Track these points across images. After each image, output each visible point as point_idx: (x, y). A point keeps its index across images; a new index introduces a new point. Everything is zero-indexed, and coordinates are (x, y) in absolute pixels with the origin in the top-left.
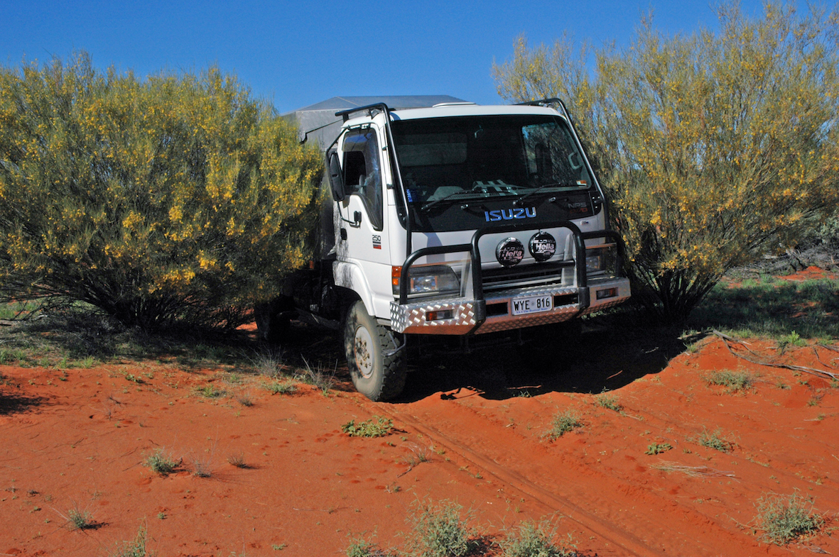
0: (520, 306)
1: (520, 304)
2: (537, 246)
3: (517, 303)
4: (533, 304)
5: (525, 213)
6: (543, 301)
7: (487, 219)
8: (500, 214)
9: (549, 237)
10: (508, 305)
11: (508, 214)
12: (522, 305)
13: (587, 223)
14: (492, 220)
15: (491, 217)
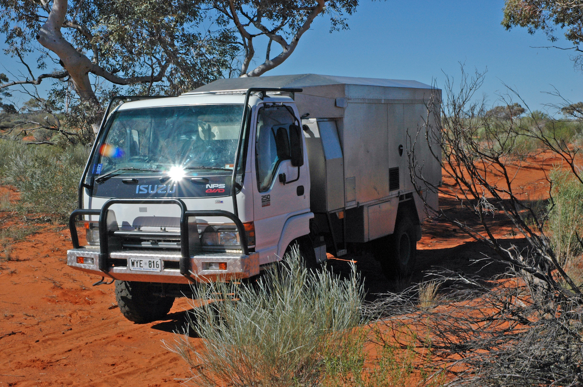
3: (133, 261)
4: (146, 264)
5: (166, 189)
6: (153, 262)
7: (137, 192)
8: (147, 188)
10: (128, 260)
11: (153, 189)
12: (137, 263)
13: (222, 202)
14: (140, 192)
15: (140, 190)
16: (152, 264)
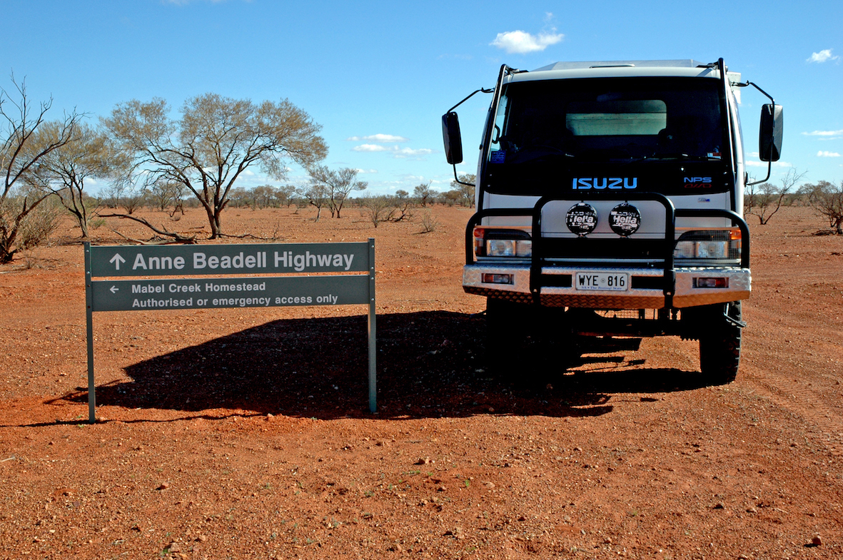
0: (586, 280)
1: (586, 279)
2: (615, 218)
3: (582, 277)
4: (603, 281)
5: (622, 184)
6: (616, 278)
7: (575, 187)
8: (591, 183)
9: (632, 210)
10: (573, 278)
11: (600, 184)
12: (589, 280)
13: (708, 200)
14: (580, 188)
15: (579, 184)
16: (614, 281)
